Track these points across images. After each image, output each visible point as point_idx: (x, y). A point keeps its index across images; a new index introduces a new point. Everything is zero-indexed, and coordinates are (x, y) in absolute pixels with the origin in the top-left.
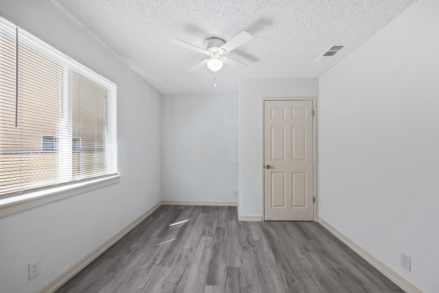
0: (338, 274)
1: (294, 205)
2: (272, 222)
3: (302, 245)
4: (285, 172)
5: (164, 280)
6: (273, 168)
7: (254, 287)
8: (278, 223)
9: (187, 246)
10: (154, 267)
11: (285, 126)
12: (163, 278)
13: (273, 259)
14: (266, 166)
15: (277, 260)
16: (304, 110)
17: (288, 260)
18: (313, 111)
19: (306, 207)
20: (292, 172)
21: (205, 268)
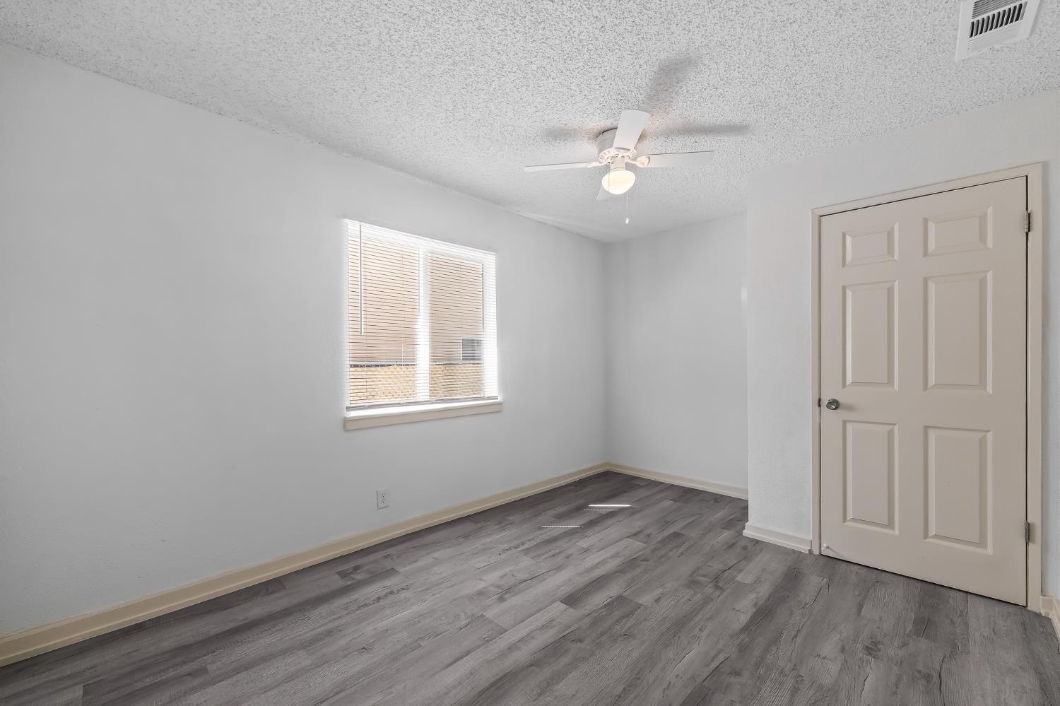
1: (934, 533)
2: (844, 564)
4: (895, 424)
5: (510, 571)
6: (850, 408)
7: (635, 641)
8: (862, 570)
9: (584, 543)
10: (513, 551)
11: (897, 282)
12: (511, 568)
14: (825, 402)
15: (746, 628)
17: (774, 643)
18: (1028, 215)
19: (990, 551)
20: (926, 428)
21: (581, 581)
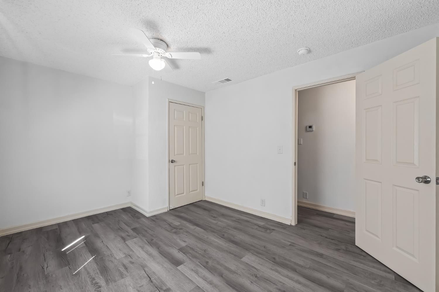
0: (238, 222)
2: (176, 209)
3: (210, 216)
4: (184, 165)
5: (134, 288)
6: (176, 162)
7: (208, 249)
8: (181, 208)
9: (119, 256)
11: (185, 127)
12: (130, 288)
13: (202, 230)
14: (170, 161)
15: (204, 230)
16: (197, 115)
17: (210, 227)
18: (202, 117)
19: (198, 190)
20: (189, 164)
